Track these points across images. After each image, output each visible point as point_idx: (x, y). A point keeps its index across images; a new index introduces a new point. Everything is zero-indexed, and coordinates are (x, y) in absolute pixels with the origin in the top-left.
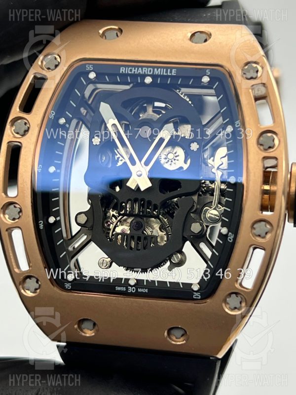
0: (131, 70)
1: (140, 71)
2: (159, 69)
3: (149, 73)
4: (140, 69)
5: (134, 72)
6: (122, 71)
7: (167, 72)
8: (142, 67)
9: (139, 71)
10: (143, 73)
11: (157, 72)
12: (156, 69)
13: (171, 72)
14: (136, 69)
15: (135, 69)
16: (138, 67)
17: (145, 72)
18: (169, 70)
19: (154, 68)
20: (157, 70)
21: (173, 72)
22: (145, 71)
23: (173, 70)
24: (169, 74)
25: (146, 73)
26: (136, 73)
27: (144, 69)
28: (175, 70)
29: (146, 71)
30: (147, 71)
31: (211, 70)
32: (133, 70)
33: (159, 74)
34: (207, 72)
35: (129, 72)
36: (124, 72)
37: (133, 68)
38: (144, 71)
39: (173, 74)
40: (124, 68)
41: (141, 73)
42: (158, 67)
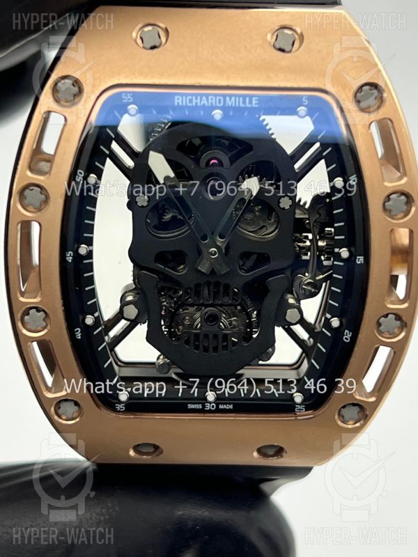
0: (191, 101)
1: (204, 101)
2: (233, 98)
3: (218, 104)
4: (204, 98)
5: (196, 103)
6: (178, 103)
7: (244, 102)
8: (207, 96)
9: (202, 102)
10: (210, 104)
11: (229, 102)
12: (228, 98)
13: (251, 102)
14: (199, 98)
15: (196, 99)
16: (201, 95)
17: (212, 103)
18: (247, 99)
19: (224, 96)
20: (230, 99)
21: (254, 102)
22: (212, 101)
23: (254, 99)
24: (248, 105)
25: (214, 104)
26: (199, 104)
27: (210, 97)
28: (257, 98)
29: (214, 101)
30: (216, 102)
31: (310, 98)
32: (194, 101)
33: (234, 105)
34: (304, 100)
35: (188, 104)
36: (181, 104)
37: (194, 98)
38: (210, 101)
39: (254, 105)
40: (181, 98)
41: (206, 104)
42: (230, 96)
